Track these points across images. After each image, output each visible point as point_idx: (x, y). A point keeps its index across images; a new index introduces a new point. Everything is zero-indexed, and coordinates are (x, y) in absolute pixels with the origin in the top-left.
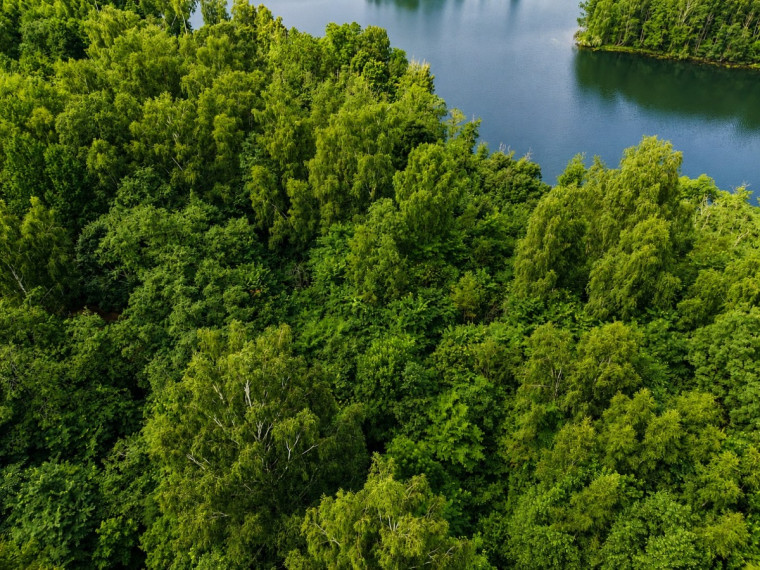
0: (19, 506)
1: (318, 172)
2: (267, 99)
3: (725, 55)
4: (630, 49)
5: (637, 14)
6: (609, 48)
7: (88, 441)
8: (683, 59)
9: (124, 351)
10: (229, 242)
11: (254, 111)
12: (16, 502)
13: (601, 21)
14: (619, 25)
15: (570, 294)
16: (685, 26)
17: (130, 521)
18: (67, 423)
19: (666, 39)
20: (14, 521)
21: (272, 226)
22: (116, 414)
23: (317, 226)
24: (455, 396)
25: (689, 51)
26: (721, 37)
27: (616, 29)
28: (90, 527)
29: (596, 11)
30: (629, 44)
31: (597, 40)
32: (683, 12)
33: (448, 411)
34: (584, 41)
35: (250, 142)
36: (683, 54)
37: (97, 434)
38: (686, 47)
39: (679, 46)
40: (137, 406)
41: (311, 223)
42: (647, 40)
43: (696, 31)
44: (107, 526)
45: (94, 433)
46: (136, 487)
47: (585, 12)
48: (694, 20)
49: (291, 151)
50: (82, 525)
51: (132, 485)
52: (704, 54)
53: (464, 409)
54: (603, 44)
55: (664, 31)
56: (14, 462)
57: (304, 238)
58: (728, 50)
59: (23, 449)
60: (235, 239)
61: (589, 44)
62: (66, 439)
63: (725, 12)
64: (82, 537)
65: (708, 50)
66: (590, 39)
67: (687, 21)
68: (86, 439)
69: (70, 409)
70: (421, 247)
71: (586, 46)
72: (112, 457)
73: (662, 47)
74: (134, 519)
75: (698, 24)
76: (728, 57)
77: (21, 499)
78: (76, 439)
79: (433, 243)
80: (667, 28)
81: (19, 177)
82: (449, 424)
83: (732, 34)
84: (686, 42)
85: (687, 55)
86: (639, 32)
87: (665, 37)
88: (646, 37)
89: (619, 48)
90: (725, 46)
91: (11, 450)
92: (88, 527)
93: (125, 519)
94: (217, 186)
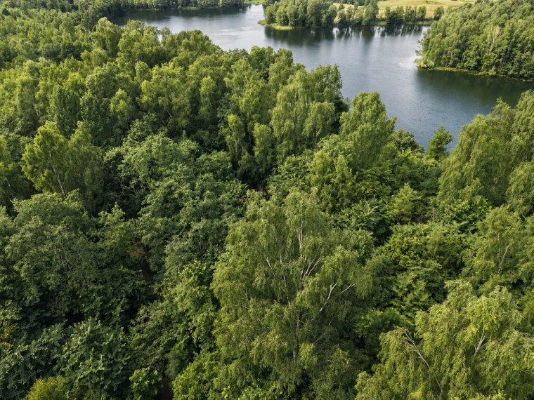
0: (65, 356)
1: (279, 118)
2: (235, 70)
3: (521, 73)
4: (455, 70)
5: (458, 46)
6: (440, 69)
7: (115, 309)
8: (492, 76)
9: (144, 237)
10: (215, 166)
11: (226, 79)
12: (62, 353)
13: (434, 51)
14: (446, 53)
15: (487, 201)
16: (493, 54)
17: (156, 372)
18: (99, 293)
19: (479, 63)
20: (58, 370)
21: (240, 159)
22: (133, 291)
23: (274, 160)
24: (413, 275)
25: (496, 70)
26: (518, 61)
27: (444, 56)
28: (124, 375)
29: (430, 44)
30: (453, 66)
31: (432, 63)
32: (490, 45)
33: (409, 286)
34: (422, 65)
35: (225, 99)
36: (492, 72)
37: (121, 303)
38: (494, 68)
39: (488, 68)
40: (148, 285)
41: (269, 157)
42: (466, 64)
43: (500, 57)
44: (138, 375)
45: (119, 302)
46: (159, 344)
47: (421, 46)
48: (498, 50)
49: (256, 106)
50: (119, 372)
51: (155, 342)
52: (506, 73)
53: (422, 284)
54: (435, 66)
55: (478, 57)
56: (58, 322)
57: (262, 170)
58: (523, 70)
59: (64, 312)
60: (219, 164)
61: (425, 66)
62: (98, 306)
63: (519, 45)
64: (119, 383)
65: (509, 70)
66: (426, 63)
67: (493, 50)
68: (113, 308)
69: (101, 282)
70: (361, 170)
71: (424, 68)
72: (138, 319)
73: (477, 68)
74: (158, 371)
75: (502, 52)
76: (523, 74)
77: (66, 351)
78: (105, 306)
79: (371, 167)
80: (480, 55)
81: (58, 117)
82: (410, 296)
83: (525, 59)
84: (493, 64)
85: (494, 73)
86: (460, 58)
87: (478, 61)
88: (465, 61)
89: (447, 69)
90: (520, 68)
91: (55, 313)
92: (123, 375)
93: (152, 370)
94: (200, 132)
